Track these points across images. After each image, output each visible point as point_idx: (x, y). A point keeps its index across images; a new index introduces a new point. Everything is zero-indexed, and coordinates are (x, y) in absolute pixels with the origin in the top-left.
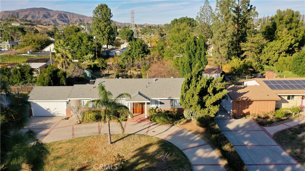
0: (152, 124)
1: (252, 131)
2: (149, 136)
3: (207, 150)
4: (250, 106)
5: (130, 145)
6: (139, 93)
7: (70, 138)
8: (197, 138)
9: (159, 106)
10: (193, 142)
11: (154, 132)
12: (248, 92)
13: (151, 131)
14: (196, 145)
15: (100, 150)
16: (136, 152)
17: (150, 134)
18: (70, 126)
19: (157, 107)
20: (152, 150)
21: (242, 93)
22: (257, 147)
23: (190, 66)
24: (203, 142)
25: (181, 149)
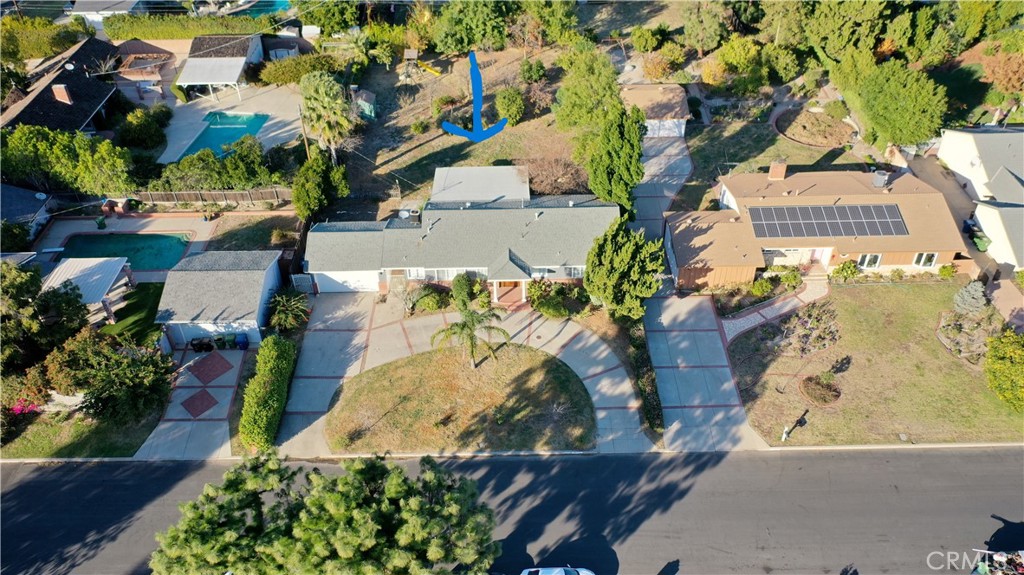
0: (534, 317)
1: (701, 331)
2: (531, 349)
3: (617, 380)
4: (708, 274)
5: (504, 370)
7: (406, 354)
8: (604, 351)
9: (546, 275)
10: (595, 362)
11: (539, 337)
12: (711, 243)
13: (533, 337)
14: (599, 369)
15: (461, 383)
16: (513, 386)
17: (534, 343)
18: (396, 322)
19: (543, 278)
20: (536, 379)
21: (699, 248)
22: (696, 371)
23: (608, 176)
24: (616, 361)
25: (581, 377)
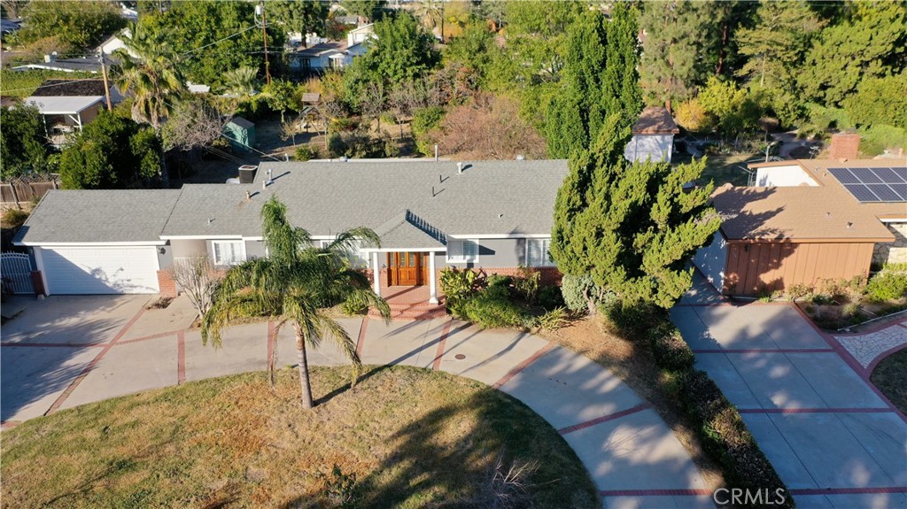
0: (452, 329)
1: (797, 351)
2: (443, 375)
3: (647, 431)
4: (785, 261)
5: (379, 411)
6: (410, 218)
7: (170, 381)
8: (610, 382)
9: (477, 259)
10: (594, 398)
11: (460, 357)
12: (780, 210)
13: (451, 356)
14: (606, 410)
15: (271, 434)
16: (400, 442)
17: (448, 366)
18: (173, 333)
19: (470, 265)
20: (456, 430)
21: (760, 215)
23: (582, 116)
24: (633, 399)
25: (557, 426)
